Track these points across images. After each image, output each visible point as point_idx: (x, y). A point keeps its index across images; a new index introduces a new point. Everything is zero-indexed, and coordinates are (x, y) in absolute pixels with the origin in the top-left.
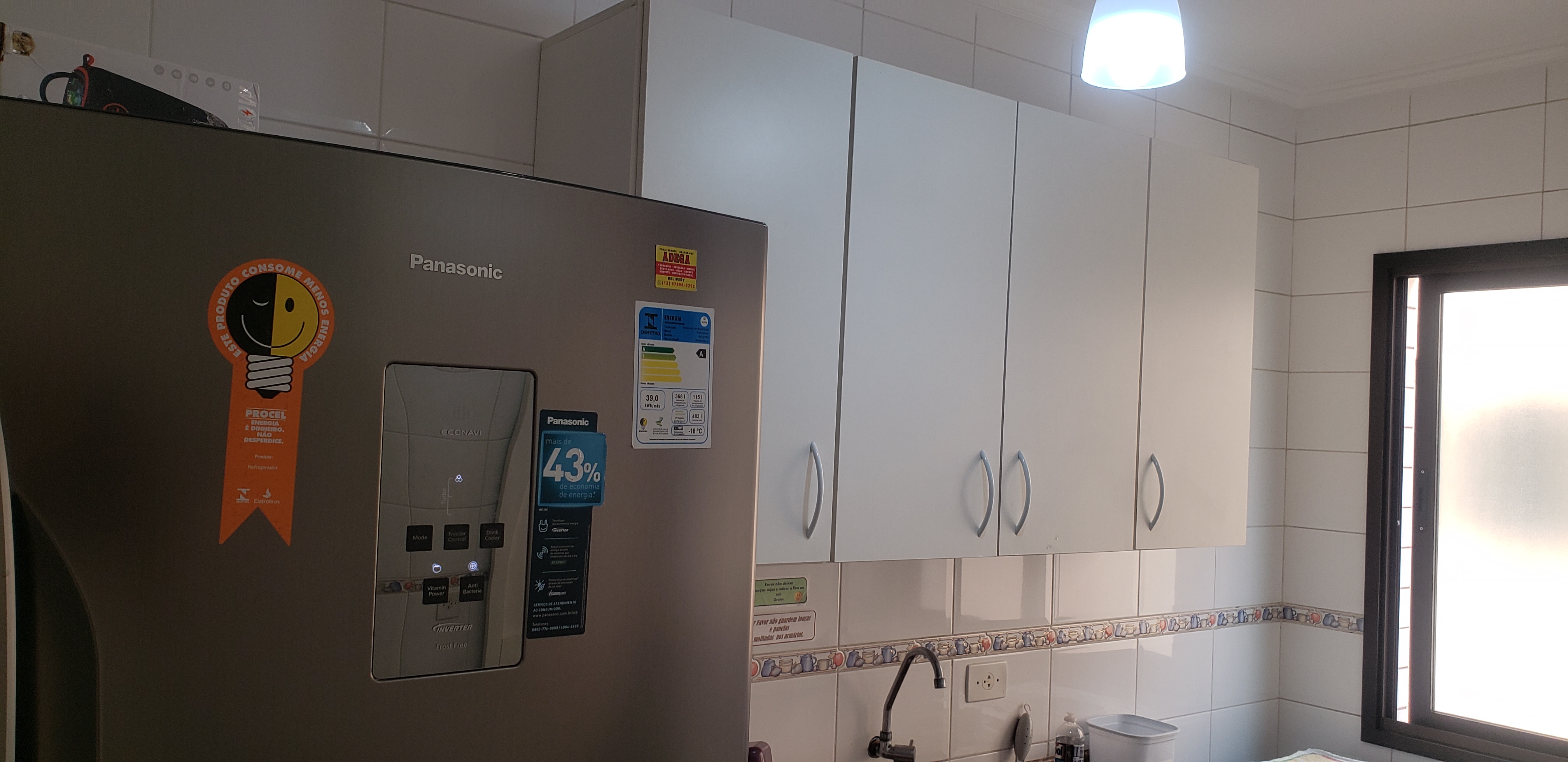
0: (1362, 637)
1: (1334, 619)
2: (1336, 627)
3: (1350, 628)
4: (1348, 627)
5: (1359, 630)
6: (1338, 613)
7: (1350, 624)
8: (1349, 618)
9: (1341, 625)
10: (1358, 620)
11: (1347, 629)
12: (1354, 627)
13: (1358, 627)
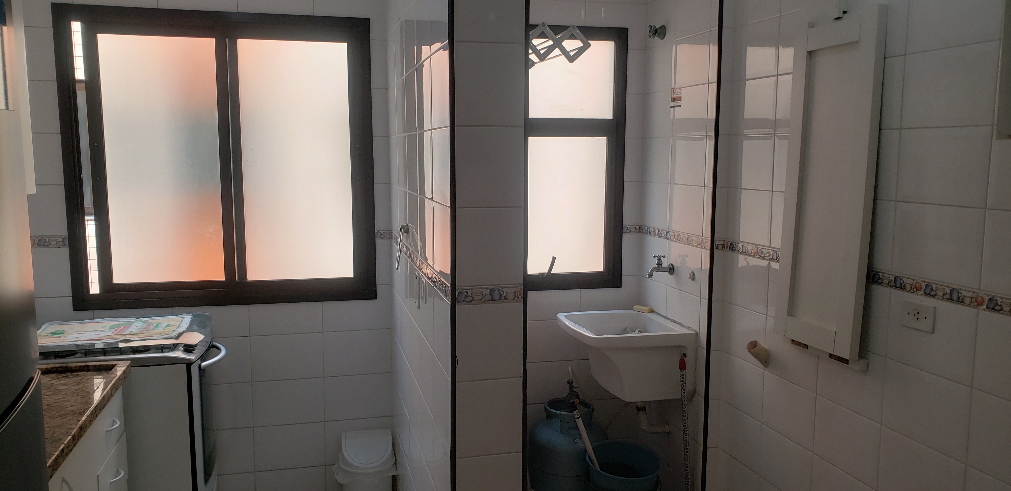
0: (68, 249)
1: (46, 241)
2: (48, 246)
3: (58, 245)
4: (57, 244)
5: (64, 245)
6: (48, 237)
7: (58, 242)
8: (57, 238)
9: (51, 243)
10: (63, 239)
11: (56, 246)
12: (61, 243)
13: (64, 243)
